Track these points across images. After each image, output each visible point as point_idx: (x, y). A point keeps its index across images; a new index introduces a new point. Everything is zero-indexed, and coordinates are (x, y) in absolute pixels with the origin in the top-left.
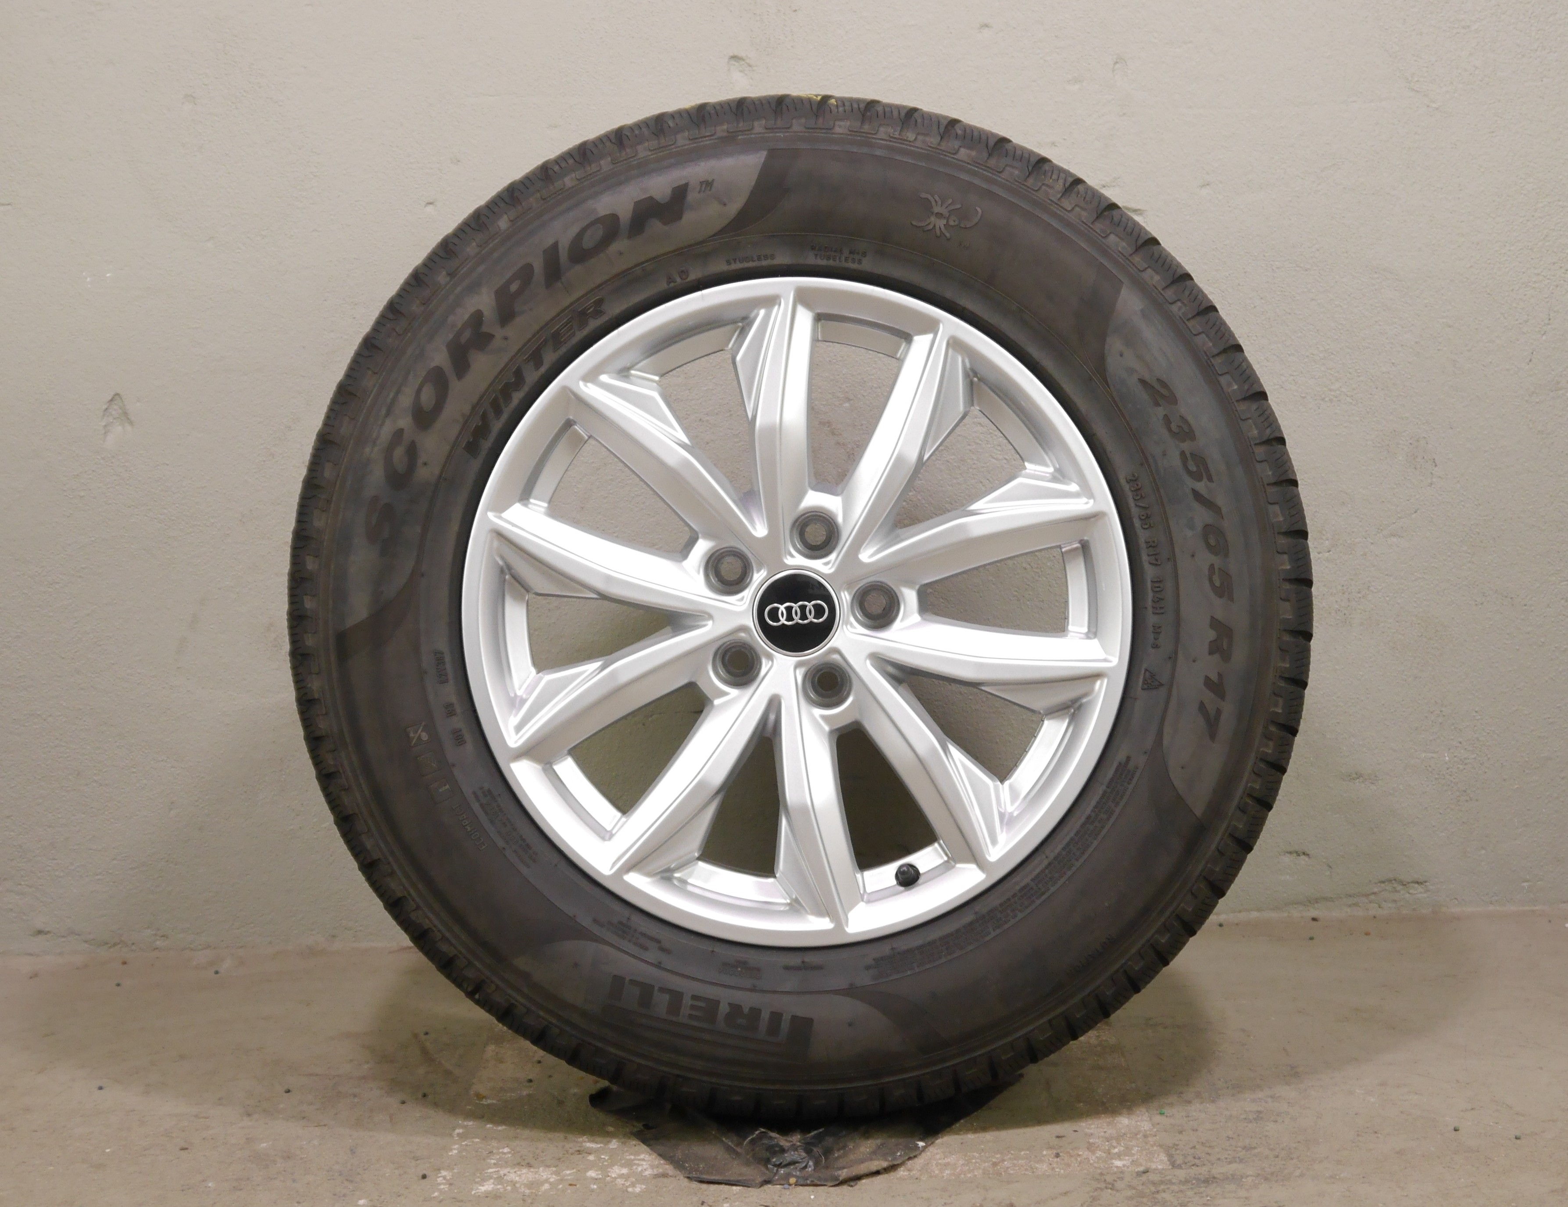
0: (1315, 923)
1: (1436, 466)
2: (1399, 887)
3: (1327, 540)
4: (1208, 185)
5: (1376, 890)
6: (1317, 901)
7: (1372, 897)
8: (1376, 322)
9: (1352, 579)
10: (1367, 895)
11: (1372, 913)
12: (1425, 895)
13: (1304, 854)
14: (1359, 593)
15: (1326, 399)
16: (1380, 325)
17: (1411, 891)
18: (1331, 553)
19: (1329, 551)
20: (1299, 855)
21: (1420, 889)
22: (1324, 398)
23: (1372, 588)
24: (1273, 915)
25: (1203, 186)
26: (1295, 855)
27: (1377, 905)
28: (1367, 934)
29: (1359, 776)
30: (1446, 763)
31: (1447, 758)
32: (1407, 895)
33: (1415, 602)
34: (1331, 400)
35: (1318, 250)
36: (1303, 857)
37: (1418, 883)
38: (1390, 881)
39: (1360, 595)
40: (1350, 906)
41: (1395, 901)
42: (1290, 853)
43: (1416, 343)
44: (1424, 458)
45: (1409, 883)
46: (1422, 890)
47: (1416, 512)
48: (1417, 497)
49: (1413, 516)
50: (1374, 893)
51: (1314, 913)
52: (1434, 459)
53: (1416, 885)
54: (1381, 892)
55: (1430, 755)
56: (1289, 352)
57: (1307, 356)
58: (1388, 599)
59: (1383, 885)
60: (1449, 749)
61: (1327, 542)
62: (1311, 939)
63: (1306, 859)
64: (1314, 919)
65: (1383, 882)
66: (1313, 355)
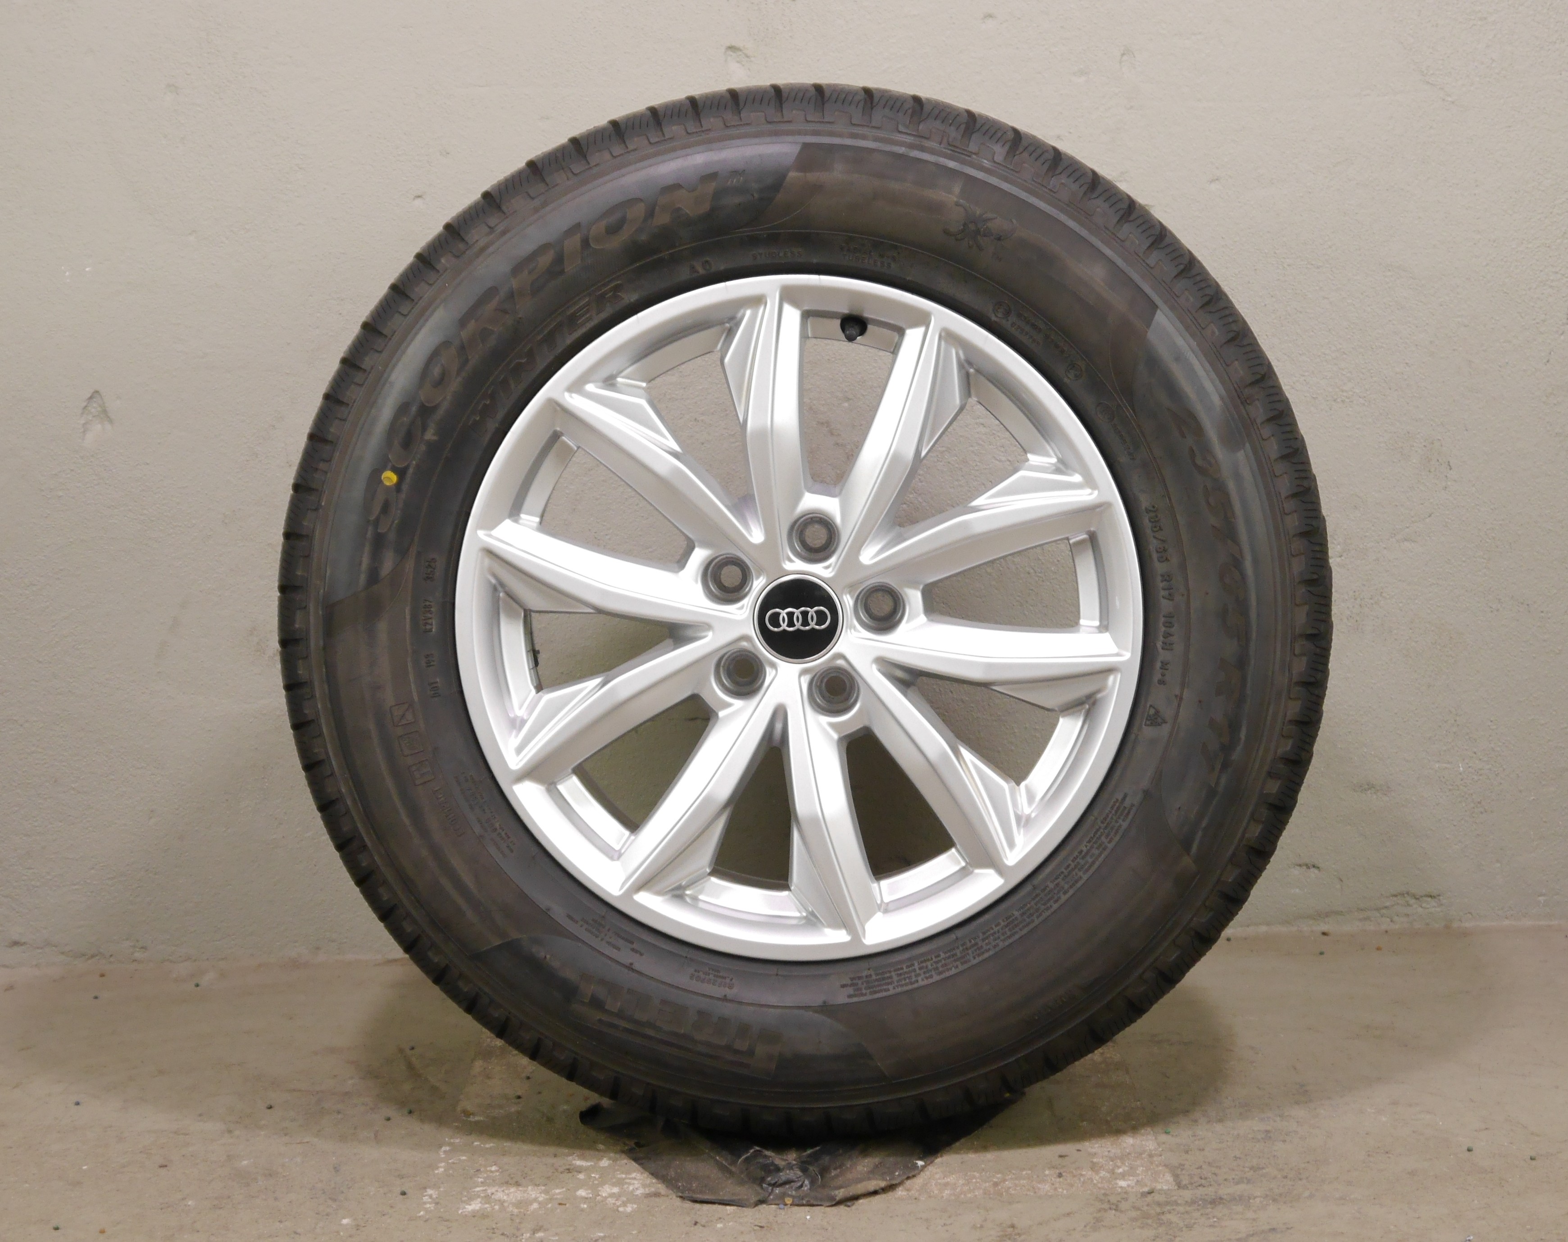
0: (1325, 937)
1: (1451, 469)
2: (1412, 901)
3: (1339, 544)
4: (1217, 179)
5: (1388, 904)
6: (1327, 915)
7: (1384, 911)
8: (1390, 321)
9: (1364, 585)
10: (1378, 909)
11: (1384, 927)
12: (1438, 909)
13: (1314, 866)
14: (1371, 599)
15: (1338, 400)
16: (1393, 324)
17: (1424, 905)
18: (1343, 558)
19: (1341, 556)
20: (1308, 868)
21: (1433, 903)
22: (1337, 399)
23: (1384, 595)
24: (1283, 929)
25: (1212, 181)
26: (1305, 867)
27: (1388, 920)
28: (1379, 949)
29: (1371, 786)
30: (1461, 774)
31: (1461, 769)
32: (1420, 910)
33: (1429, 608)
34: (1343, 401)
35: (1330, 247)
36: (1312, 870)
37: (1431, 896)
38: (1402, 894)
39: (1372, 601)
40: (1360, 920)
41: (1407, 915)
42: (1300, 865)
43: (1431, 342)
44: (1438, 460)
45: (1422, 897)
46: (1435, 904)
47: (1430, 516)
48: (1432, 500)
49: (1427, 520)
50: (1386, 907)
51: (1325, 928)
52: (1449, 462)
53: (1429, 899)
54: (1393, 906)
55: (1445, 765)
56: (1301, 352)
57: (1319, 356)
58: (1401, 605)
59: (1395, 899)
60: (1464, 760)
61: (1339, 547)
62: (1322, 953)
63: (1316, 871)
64: (1324, 934)
65: (1395, 896)
66: (1325, 354)
